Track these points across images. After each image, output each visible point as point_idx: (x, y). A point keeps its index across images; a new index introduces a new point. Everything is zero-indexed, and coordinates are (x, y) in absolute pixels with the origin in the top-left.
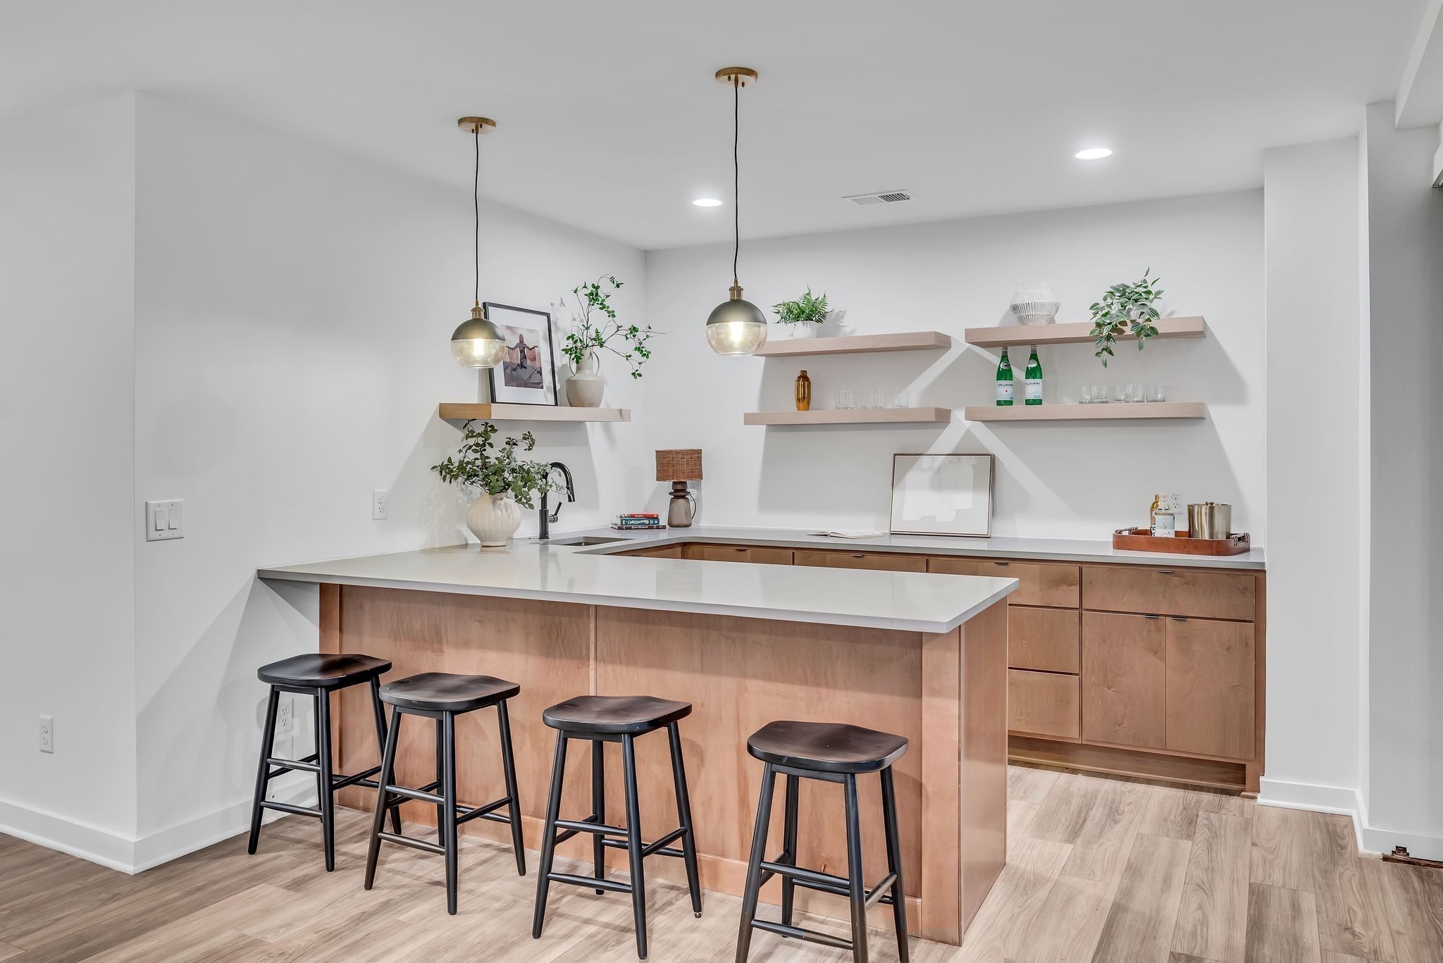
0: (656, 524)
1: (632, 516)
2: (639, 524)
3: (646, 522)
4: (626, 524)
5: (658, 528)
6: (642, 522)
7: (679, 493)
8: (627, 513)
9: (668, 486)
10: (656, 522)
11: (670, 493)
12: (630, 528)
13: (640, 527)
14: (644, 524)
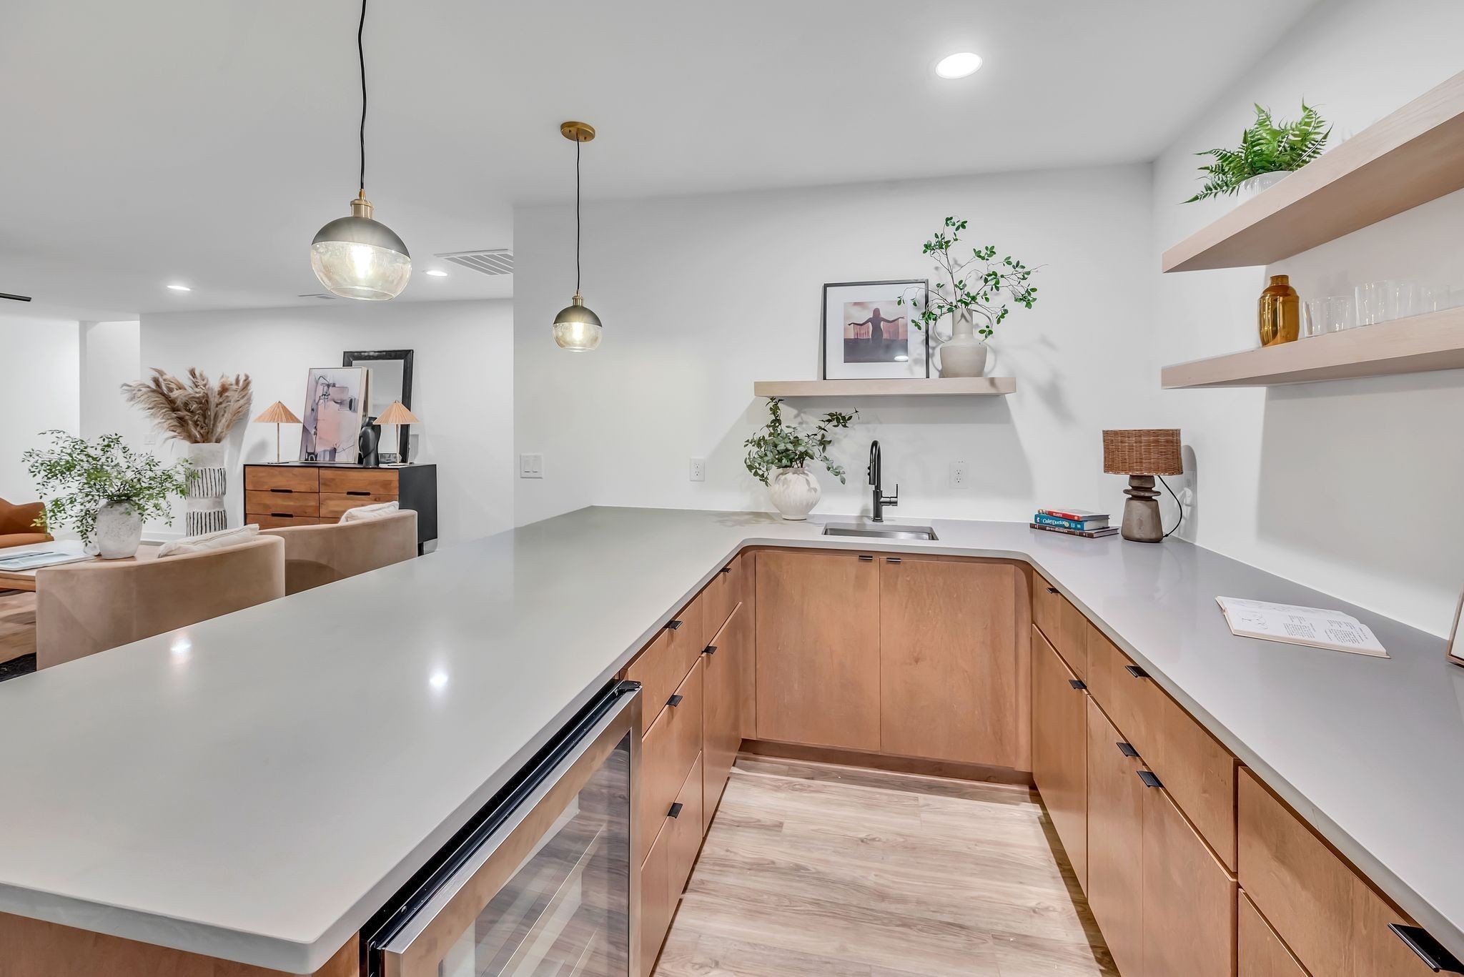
0: (1079, 529)
1: (1050, 514)
2: (1056, 525)
3: (1067, 524)
4: (1041, 522)
5: (1081, 535)
6: (1060, 523)
7: (1141, 491)
8: (1046, 508)
9: (1123, 480)
10: (1079, 526)
11: (1126, 492)
12: (1043, 529)
13: (1057, 529)
14: (1063, 526)
